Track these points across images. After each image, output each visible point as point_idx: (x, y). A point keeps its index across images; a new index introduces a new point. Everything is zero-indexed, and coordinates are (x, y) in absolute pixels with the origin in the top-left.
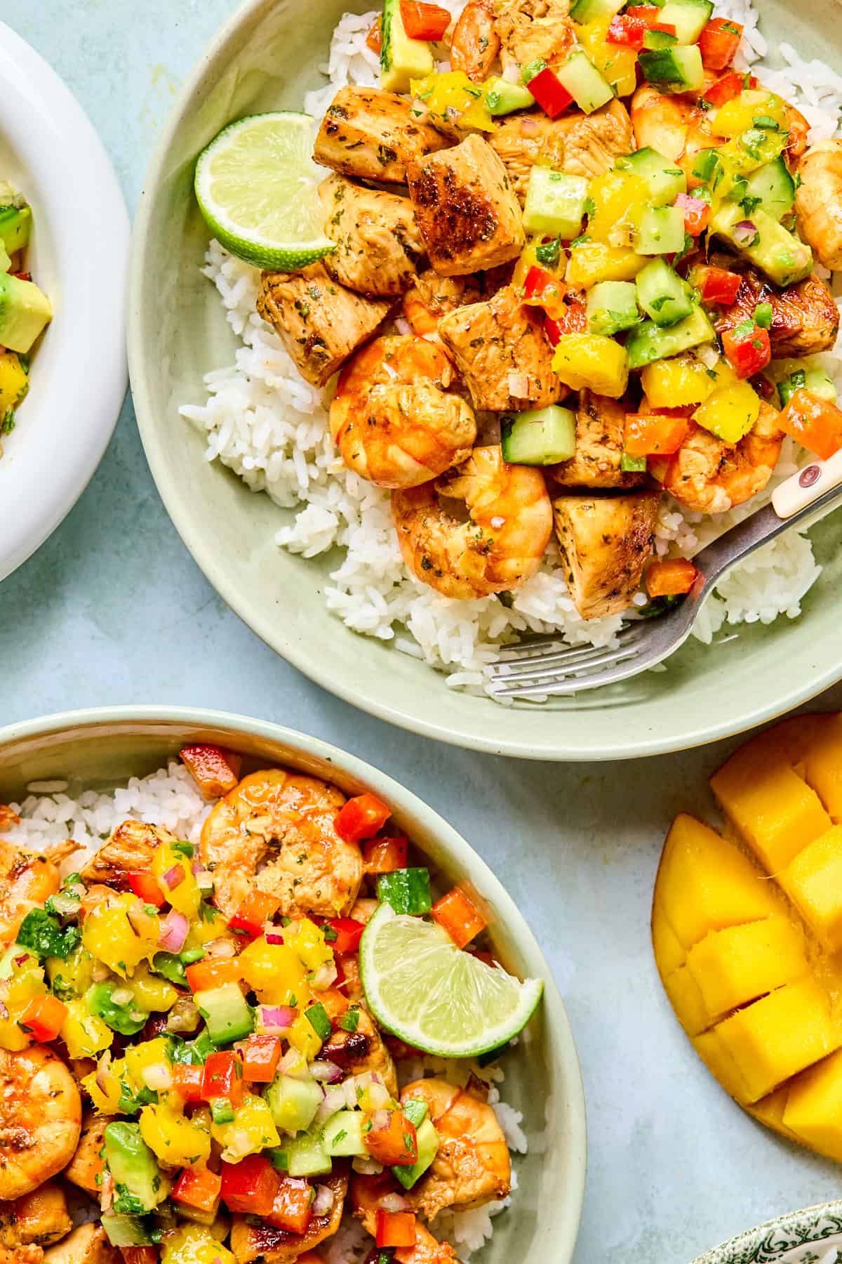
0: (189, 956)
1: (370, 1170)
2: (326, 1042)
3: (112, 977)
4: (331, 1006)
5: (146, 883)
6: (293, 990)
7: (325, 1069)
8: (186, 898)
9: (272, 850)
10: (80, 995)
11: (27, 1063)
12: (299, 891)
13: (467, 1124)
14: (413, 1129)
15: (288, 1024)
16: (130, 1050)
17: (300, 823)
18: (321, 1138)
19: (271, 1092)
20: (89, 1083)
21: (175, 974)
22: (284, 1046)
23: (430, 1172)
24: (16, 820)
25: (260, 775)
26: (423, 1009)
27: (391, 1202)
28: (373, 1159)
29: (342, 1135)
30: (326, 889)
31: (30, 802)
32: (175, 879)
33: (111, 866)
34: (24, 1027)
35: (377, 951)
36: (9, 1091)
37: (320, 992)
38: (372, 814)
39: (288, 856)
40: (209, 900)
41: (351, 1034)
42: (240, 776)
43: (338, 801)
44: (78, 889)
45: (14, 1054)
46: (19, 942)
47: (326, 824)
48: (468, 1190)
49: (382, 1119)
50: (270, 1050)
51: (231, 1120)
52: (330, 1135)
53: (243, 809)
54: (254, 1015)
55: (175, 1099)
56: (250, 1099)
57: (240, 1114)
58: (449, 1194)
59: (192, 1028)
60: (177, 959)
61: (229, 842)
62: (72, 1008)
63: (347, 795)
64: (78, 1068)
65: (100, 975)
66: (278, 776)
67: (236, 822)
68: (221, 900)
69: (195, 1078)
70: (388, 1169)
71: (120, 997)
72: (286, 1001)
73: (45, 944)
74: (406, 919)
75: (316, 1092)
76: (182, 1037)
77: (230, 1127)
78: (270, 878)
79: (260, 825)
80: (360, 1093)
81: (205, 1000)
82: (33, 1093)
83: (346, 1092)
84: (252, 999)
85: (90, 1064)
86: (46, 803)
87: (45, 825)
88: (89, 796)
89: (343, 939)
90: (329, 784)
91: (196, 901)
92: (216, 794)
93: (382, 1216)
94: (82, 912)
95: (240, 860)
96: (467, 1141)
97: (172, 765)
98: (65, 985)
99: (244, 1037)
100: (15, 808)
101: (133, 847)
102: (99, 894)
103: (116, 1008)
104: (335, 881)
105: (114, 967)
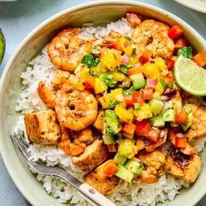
0: (129, 66)
1: (175, 126)
2: (165, 91)
3: (108, 71)
4: (167, 81)
5: (118, 46)
6: (157, 76)
7: (164, 98)
8: (128, 51)
9: (151, 40)
10: (98, 76)
11: (84, 94)
12: (158, 51)
13: (201, 115)
14: (187, 114)
15: (155, 85)
16: (112, 91)
17: (158, 33)
18: (162, 116)
19: (150, 102)
20: (101, 100)
21: (125, 71)
22: (154, 91)
23: (190, 128)
24: (80, 32)
25: (148, 21)
26: (191, 82)
27: (180, 135)
28: (176, 123)
29: (168, 115)
30: (165, 50)
31: (83, 28)
32: (126, 45)
33: (108, 43)
34: (84, 84)
35: (179, 67)
36: (79, 101)
37: (164, 77)
38: (178, 31)
39: (155, 42)
40: (134, 52)
41: (171, 89)
42: (142, 21)
43: (168, 28)
44: (99, 48)
45: (80, 91)
46: (82, 63)
47: (165, 34)
48: (200, 133)
49: (180, 110)
50: (151, 91)
51: (139, 109)
52: (165, 116)
53: (143, 29)
54: (146, 82)
55: (124, 104)
56: (144, 104)
57: (142, 108)
58: (195, 134)
59: (128, 86)
60: (125, 67)
61: (140, 37)
62: (97, 80)
63: (170, 27)
64: (97, 96)
65: (104, 71)
66: (152, 21)
67: (141, 32)
68: (137, 52)
69: (130, 98)
70: (180, 125)
71: (110, 77)
72: (155, 79)
73: (89, 63)
74: (186, 59)
75: (162, 103)
76: (126, 88)
77: (139, 111)
78: (150, 47)
79: (148, 33)
80: (173, 104)
81: (133, 77)
82: (85, 101)
83: (169, 104)
84: (145, 78)
85: (101, 95)
86: (88, 29)
87: (87, 34)
88: (99, 27)
89: (169, 64)
90: (166, 23)
91: (131, 52)
92: (135, 26)
93: (177, 139)
94: (100, 54)
95: (142, 42)
96: (200, 120)
97: (123, 19)
98: (95, 73)
99: (144, 88)
100: (79, 30)
101: (114, 38)
102: (105, 49)
103: (109, 79)
104: (168, 49)
105: (109, 68)
